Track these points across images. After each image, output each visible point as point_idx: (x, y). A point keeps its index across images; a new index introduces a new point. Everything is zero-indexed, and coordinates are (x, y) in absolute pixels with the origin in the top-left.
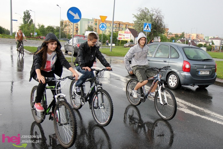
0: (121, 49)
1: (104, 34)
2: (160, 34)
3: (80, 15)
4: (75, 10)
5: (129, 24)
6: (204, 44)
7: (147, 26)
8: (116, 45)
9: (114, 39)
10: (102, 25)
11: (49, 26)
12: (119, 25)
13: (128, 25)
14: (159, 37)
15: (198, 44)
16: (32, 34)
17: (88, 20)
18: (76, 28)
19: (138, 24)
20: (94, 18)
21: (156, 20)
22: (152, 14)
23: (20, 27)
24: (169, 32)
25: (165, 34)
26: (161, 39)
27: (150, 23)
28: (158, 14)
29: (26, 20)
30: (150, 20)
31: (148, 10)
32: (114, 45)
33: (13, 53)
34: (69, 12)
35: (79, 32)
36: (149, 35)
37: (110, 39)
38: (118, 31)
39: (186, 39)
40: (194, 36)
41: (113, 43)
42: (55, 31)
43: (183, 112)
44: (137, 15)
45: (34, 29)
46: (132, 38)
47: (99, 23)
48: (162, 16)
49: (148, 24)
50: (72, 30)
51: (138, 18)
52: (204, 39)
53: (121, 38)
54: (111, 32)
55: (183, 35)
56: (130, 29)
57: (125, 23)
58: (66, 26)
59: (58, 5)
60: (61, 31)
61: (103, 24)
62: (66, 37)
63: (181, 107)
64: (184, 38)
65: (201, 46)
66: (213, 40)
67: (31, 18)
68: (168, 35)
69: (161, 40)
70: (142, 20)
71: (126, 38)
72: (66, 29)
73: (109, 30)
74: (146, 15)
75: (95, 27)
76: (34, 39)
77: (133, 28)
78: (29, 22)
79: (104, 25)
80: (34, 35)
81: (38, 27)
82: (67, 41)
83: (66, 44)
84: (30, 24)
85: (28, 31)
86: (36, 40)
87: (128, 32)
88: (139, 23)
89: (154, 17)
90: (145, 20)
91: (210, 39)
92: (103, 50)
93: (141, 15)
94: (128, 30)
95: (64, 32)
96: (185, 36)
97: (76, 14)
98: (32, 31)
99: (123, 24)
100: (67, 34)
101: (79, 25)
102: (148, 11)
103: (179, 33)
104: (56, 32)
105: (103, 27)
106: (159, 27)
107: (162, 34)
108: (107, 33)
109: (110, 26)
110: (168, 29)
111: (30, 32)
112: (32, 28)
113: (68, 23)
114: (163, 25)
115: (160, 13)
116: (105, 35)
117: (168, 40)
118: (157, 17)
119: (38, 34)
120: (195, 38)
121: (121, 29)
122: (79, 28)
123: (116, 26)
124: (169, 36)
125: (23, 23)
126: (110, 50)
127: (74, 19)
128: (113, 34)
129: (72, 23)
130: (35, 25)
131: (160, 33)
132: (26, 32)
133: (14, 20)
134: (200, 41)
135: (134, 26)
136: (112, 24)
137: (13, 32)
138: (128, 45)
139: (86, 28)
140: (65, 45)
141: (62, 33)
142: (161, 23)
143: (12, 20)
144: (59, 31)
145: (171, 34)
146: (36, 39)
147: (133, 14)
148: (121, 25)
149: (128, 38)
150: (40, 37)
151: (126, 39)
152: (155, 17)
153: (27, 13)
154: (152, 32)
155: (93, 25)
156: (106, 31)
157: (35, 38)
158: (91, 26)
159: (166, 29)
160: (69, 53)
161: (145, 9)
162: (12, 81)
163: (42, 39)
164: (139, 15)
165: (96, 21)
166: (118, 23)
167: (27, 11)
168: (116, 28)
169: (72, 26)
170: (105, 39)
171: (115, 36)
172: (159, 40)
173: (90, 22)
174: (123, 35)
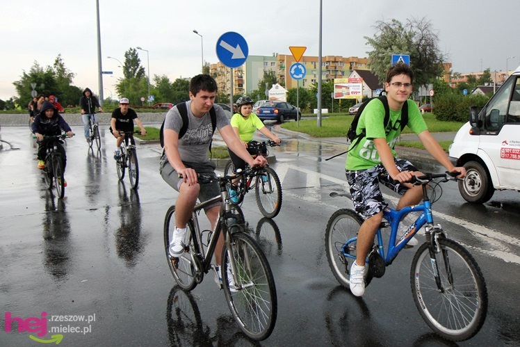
0: (341, 119)
1: (302, 87)
2: (431, 77)
3: (245, 48)
4: (233, 38)
5: (359, 61)
8: (329, 111)
9: (325, 98)
10: (295, 67)
11: (179, 78)
12: (334, 65)
13: (354, 64)
14: (430, 86)
16: (143, 99)
17: (264, 58)
18: (237, 78)
19: (379, 58)
20: (277, 54)
21: (419, 45)
22: (410, 32)
23: (118, 86)
24: (454, 72)
25: (444, 78)
26: (434, 90)
27: (407, 54)
28: (425, 32)
29: (130, 70)
30: (406, 47)
31: (400, 23)
32: (325, 111)
33: (107, 143)
34: (220, 45)
35: (244, 86)
37: (316, 98)
38: (333, 80)
39: (496, 85)
41: (324, 106)
43: (501, 261)
44: (374, 38)
45: (147, 88)
46: (368, 91)
47: (289, 62)
48: (434, 35)
49: (401, 57)
50: (228, 85)
51: (376, 44)
53: (341, 94)
54: (317, 81)
55: (486, 76)
56: (359, 72)
57: (349, 58)
58: (215, 75)
59: (197, 31)
61: (298, 64)
63: (495, 249)
64: (490, 82)
67: (140, 65)
68: (450, 78)
69: (435, 93)
70: (386, 48)
71: (352, 93)
73: (313, 79)
74: (396, 37)
75: (281, 74)
76: (148, 110)
77: (366, 69)
78: (136, 74)
79: (300, 67)
80: (148, 101)
81: (155, 82)
84: (140, 77)
85: (135, 93)
86: (153, 112)
87: (356, 79)
88: (380, 55)
89: (414, 40)
90: (394, 47)
92: (301, 125)
93: (383, 37)
94: (355, 75)
96: (492, 78)
97: (235, 47)
98: (143, 93)
99: (344, 61)
100: (219, 94)
101: (245, 72)
102: (400, 27)
103: (478, 72)
106: (429, 63)
107: (437, 78)
108: (308, 86)
109: (315, 67)
110: (450, 65)
111: (139, 96)
112: (143, 85)
113: (219, 69)
114: (438, 57)
115: (429, 28)
116: (303, 89)
117: (453, 89)
118: (421, 40)
119: (156, 99)
121: (340, 73)
122: (244, 78)
123: (327, 67)
124: (453, 80)
125: (123, 77)
126: (318, 123)
127: (233, 58)
128: (323, 86)
129: (229, 69)
130: (148, 81)
131: (432, 75)
132: (130, 95)
133: (106, 73)
136: (318, 65)
137: (105, 98)
138: (356, 109)
139: (261, 77)
142: (433, 53)
143: (102, 73)
145: (457, 75)
146: (152, 110)
147: (365, 37)
148: (338, 64)
149: (356, 93)
150: (160, 105)
151: (352, 96)
152: (418, 39)
153: (132, 54)
155: (275, 69)
156: (306, 80)
157: (150, 108)
158: (272, 72)
159: (445, 66)
161: (392, 23)
162: (105, 205)
163: (166, 108)
164: (380, 38)
165: (282, 59)
166: (332, 59)
167: (131, 50)
168: (328, 73)
169: (229, 76)
170: (305, 98)
171: (327, 90)
172: (432, 93)
173: (269, 63)
174: (346, 87)
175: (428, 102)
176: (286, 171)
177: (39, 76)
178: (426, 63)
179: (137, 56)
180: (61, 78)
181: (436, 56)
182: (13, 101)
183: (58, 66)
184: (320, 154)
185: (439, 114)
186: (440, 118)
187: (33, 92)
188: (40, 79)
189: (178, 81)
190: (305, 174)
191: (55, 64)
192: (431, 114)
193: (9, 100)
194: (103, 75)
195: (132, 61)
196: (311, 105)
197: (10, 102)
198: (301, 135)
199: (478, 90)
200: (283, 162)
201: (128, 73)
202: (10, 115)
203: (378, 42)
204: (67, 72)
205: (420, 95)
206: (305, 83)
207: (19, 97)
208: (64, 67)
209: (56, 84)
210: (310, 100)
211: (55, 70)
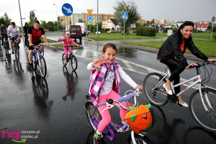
0: (105, 35)
4: (67, 6)
5: (111, 16)
6: (171, 28)
7: (124, 15)
8: (101, 33)
9: (99, 28)
10: (89, 17)
12: (102, 17)
13: (109, 17)
14: (135, 24)
15: (165, 28)
17: (79, 14)
18: (69, 21)
19: (118, 14)
20: (83, 13)
21: (131, 10)
22: (128, 5)
24: (142, 19)
27: (127, 13)
28: (133, 5)
29: (32, 18)
30: (127, 10)
31: (125, 2)
32: (99, 32)
35: (72, 24)
36: (126, 22)
37: (96, 28)
38: (102, 22)
39: (156, 24)
40: (162, 21)
41: (99, 31)
42: (54, 25)
44: (116, 7)
46: (113, 26)
47: (87, 16)
48: (136, 6)
50: (66, 24)
52: (171, 24)
53: (105, 27)
54: (97, 22)
55: (153, 21)
56: (111, 19)
57: (107, 15)
58: (62, 20)
60: (58, 25)
61: (90, 16)
62: (62, 29)
64: (154, 23)
65: (168, 29)
66: (178, 24)
67: (35, 16)
69: (136, 27)
70: (120, 11)
71: (108, 26)
72: (62, 23)
73: (95, 21)
74: (123, 7)
75: (84, 20)
77: (114, 18)
78: (34, 20)
79: (91, 17)
81: (41, 22)
87: (110, 22)
88: (118, 13)
89: (129, 8)
90: (123, 10)
91: (175, 23)
93: (119, 7)
94: (109, 20)
95: (61, 25)
96: (155, 22)
97: (68, 9)
99: (106, 15)
100: (63, 27)
101: (72, 19)
102: (125, 3)
103: (150, 20)
106: (134, 16)
107: (137, 21)
108: (94, 24)
110: (141, 17)
113: (63, 18)
114: (137, 14)
115: (135, 4)
116: (92, 25)
117: (142, 26)
118: (132, 8)
120: (163, 23)
121: (104, 20)
122: (72, 21)
123: (100, 18)
124: (142, 22)
125: (29, 21)
126: (97, 36)
127: (67, 13)
128: (99, 24)
129: (66, 17)
131: (135, 20)
134: (168, 25)
136: (97, 17)
138: (110, 32)
139: (77, 21)
142: (136, 13)
144: (57, 25)
145: (144, 21)
147: (113, 7)
148: (104, 17)
149: (110, 26)
151: (108, 28)
152: (131, 8)
153: (32, 12)
154: (128, 20)
155: (83, 18)
158: (81, 19)
161: (122, 2)
164: (118, 7)
165: (85, 14)
166: (102, 15)
168: (100, 20)
169: (66, 20)
171: (100, 26)
172: (135, 27)
173: (80, 16)
174: (106, 24)
175: (134, 30)
176: (87, 51)
178: (133, 16)
179: (34, 13)
180: (7, 20)
181: (136, 14)
183: (6, 16)
184: (98, 46)
185: (137, 33)
186: (138, 35)
189: (49, 22)
190: (93, 52)
192: (135, 34)
194: (22, 19)
195: (32, 15)
196: (95, 30)
198: (91, 40)
199: (150, 26)
200: (85, 49)
203: (117, 9)
204: (9, 18)
205: (131, 27)
206: (93, 23)
208: (8, 17)
209: (5, 23)
210: (94, 29)
211: (4, 18)
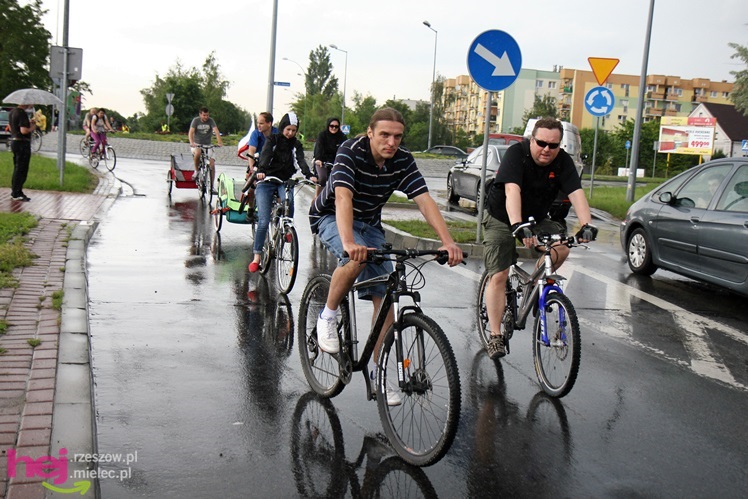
1: (601, 127)
5: (711, 87)
8: (646, 174)
10: (596, 93)
11: (392, 99)
12: (663, 91)
13: (702, 91)
17: (538, 73)
20: (561, 67)
23: (294, 105)
29: (315, 81)
32: (641, 173)
34: (475, 51)
35: (499, 120)
38: (659, 118)
41: (639, 165)
42: (411, 117)
45: (340, 112)
46: (723, 141)
50: (472, 116)
53: (672, 145)
54: (628, 119)
56: (711, 107)
57: (690, 82)
58: (451, 98)
60: (433, 120)
61: (601, 89)
62: (449, 143)
67: (332, 74)
71: (693, 143)
72: (453, 112)
73: (622, 114)
75: (565, 102)
77: (728, 102)
78: (323, 88)
79: (604, 94)
81: (354, 103)
82: (455, 156)
83: (452, 170)
84: (329, 94)
85: (320, 119)
87: (703, 120)
92: (596, 195)
94: (702, 112)
95: (444, 120)
97: (500, 55)
99: (683, 85)
100: (454, 131)
101: (502, 96)
104: (416, 122)
105: (600, 101)
108: (612, 126)
109: (627, 94)
112: (334, 107)
113: (458, 88)
116: (603, 132)
119: (352, 132)
121: (672, 107)
122: (500, 106)
123: (649, 95)
125: (304, 91)
126: (628, 194)
127: (494, 74)
129: (475, 86)
130: (343, 100)
132: (312, 122)
133: (280, 84)
135: (735, 96)
139: (529, 105)
140: (450, 173)
141: (436, 125)
143: (275, 83)
144: (427, 120)
147: (732, 45)
148: (672, 91)
149: (702, 144)
151: (692, 150)
153: (322, 56)
155: (556, 93)
156: (610, 117)
158: (549, 98)
160: (464, 202)
165: (569, 76)
166: (660, 82)
167: (321, 48)
168: (650, 105)
170: (604, 148)
171: (649, 136)
173: (546, 82)
174: (683, 133)
177: (178, 84)
179: (328, 60)
180: (210, 87)
182: (139, 117)
183: (210, 70)
187: (168, 106)
188: (180, 87)
189: (391, 103)
190: (604, 285)
191: (205, 66)
193: (132, 116)
195: (320, 66)
196: (615, 160)
197: (133, 120)
198: (596, 212)
201: (312, 85)
202: (134, 141)
204: (221, 79)
206: (606, 121)
207: (146, 113)
208: (218, 71)
209: (203, 97)
210: (612, 151)
211: (203, 75)
